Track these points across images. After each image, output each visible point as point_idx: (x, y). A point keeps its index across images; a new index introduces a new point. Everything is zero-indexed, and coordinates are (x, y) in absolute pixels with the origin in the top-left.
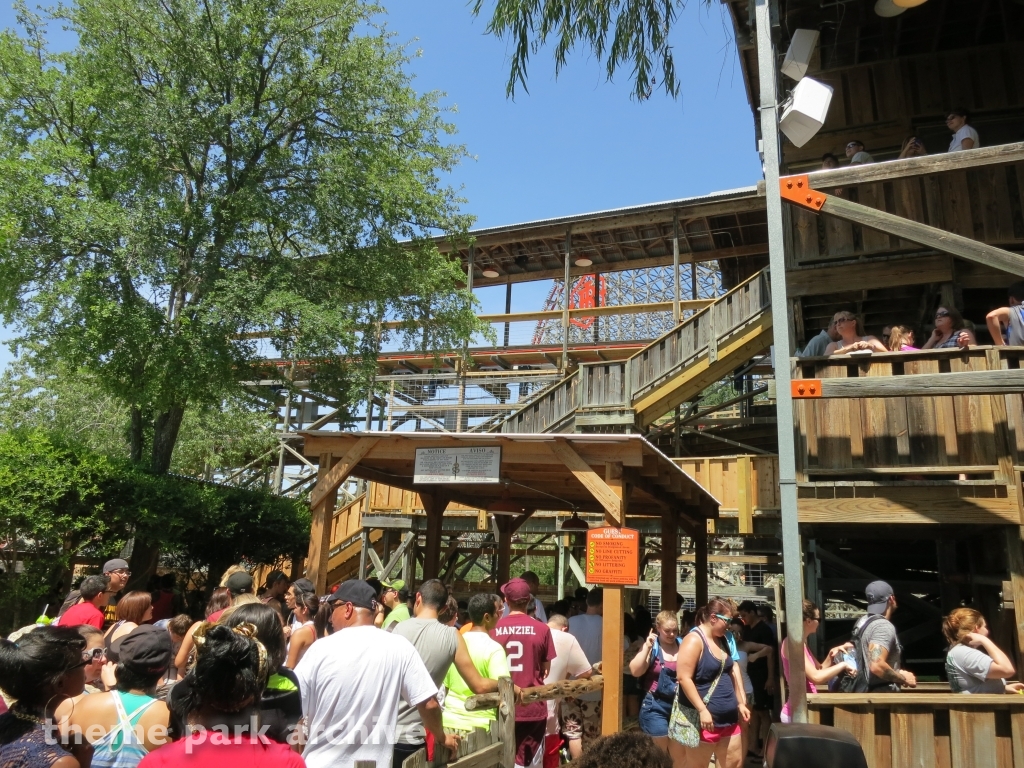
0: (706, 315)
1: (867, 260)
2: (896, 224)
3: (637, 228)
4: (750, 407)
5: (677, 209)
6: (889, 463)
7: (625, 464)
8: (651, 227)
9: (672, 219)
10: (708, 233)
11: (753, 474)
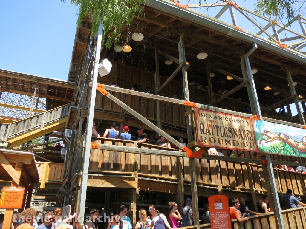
0: (42, 115)
1: (105, 112)
2: (123, 105)
3: (22, 80)
4: (46, 147)
5: (39, 79)
6: (108, 170)
7: (24, 163)
8: (27, 82)
9: (36, 81)
10: (46, 89)
11: (49, 169)
